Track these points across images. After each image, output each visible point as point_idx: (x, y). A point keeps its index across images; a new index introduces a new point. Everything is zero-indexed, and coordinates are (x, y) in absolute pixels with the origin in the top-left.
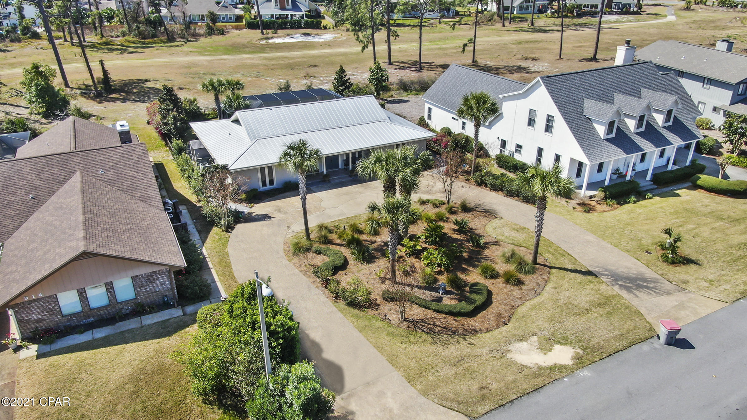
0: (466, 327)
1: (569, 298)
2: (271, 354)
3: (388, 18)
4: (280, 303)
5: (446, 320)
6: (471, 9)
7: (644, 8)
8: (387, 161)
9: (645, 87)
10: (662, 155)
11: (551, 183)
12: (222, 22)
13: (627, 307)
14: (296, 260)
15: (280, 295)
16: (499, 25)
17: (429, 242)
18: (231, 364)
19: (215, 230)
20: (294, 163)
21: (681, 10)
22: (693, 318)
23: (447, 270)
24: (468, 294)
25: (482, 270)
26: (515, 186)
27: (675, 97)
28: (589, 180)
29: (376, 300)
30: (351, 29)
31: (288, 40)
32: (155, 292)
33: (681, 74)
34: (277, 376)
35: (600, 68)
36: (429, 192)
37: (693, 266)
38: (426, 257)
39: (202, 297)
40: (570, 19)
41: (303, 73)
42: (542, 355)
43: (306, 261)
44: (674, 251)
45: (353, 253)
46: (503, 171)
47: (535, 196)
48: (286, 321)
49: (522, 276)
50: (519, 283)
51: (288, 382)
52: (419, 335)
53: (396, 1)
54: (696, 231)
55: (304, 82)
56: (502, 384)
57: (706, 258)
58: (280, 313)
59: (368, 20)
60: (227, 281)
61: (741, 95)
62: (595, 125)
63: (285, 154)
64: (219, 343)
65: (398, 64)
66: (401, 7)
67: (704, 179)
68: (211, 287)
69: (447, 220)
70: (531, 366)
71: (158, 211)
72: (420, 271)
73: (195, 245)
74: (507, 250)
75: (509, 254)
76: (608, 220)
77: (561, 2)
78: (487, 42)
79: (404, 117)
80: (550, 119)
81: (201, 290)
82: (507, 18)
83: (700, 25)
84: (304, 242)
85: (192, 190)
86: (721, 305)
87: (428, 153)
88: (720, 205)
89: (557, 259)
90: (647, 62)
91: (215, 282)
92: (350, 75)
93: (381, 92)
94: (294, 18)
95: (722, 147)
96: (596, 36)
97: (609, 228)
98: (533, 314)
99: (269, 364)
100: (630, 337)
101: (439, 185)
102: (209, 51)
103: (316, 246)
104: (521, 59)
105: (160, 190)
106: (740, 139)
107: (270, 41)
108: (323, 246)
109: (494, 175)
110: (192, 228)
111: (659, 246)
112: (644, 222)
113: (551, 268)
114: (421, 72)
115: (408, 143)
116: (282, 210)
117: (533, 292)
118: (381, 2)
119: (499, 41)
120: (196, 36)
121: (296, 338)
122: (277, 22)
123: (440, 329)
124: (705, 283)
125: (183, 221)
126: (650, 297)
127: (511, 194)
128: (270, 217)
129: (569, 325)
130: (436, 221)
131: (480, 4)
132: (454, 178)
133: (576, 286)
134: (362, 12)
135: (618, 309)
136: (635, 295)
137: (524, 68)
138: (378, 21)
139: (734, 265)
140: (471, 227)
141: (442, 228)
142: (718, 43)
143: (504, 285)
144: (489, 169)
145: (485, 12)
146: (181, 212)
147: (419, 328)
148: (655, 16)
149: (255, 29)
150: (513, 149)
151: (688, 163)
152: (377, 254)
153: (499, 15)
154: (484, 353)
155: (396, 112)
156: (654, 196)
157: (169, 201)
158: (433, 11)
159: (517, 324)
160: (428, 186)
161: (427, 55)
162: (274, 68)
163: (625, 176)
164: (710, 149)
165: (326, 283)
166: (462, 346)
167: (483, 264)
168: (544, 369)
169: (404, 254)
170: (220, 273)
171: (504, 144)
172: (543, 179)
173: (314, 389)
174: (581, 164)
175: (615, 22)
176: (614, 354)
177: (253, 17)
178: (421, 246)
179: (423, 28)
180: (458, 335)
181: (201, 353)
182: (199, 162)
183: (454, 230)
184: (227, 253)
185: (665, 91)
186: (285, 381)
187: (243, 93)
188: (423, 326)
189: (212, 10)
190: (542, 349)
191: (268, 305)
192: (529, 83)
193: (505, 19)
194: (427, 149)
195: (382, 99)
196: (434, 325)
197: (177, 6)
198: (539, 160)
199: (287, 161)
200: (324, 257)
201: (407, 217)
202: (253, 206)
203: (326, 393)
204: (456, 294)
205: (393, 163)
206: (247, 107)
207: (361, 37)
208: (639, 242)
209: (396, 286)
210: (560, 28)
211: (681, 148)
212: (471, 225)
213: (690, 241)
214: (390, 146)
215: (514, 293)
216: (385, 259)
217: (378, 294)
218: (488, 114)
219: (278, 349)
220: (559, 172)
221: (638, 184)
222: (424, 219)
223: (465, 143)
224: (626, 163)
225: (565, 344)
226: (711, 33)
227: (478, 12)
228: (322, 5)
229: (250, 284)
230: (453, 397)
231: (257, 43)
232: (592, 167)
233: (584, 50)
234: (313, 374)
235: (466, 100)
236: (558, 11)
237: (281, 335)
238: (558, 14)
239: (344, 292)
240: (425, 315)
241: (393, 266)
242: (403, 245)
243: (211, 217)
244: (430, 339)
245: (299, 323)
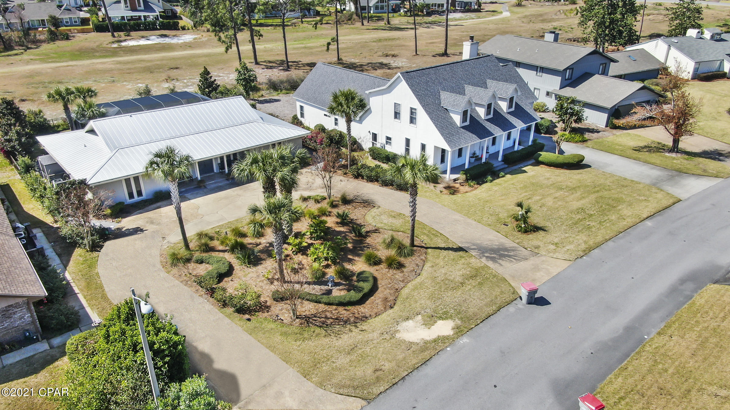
0: (357, 315)
1: (446, 274)
2: (157, 376)
3: (250, 18)
4: (162, 318)
5: (337, 311)
6: (330, 8)
7: (483, 6)
8: (263, 161)
9: (490, 78)
10: (509, 138)
11: (419, 170)
12: (66, 26)
13: (494, 276)
14: (175, 270)
15: (161, 310)
16: (359, 24)
17: (314, 238)
18: (112, 396)
19: (78, 252)
20: (163, 171)
21: (514, 6)
22: (547, 278)
23: (335, 263)
24: (356, 283)
25: (366, 258)
26: (389, 177)
27: (515, 86)
28: (451, 165)
29: (266, 301)
30: (211, 30)
31: (143, 42)
32: (13, 328)
33: (519, 64)
34: (166, 398)
35: (451, 62)
36: (310, 189)
37: (541, 232)
38: (313, 253)
39: (70, 326)
40: (421, 18)
41: (164, 76)
42: (427, 329)
43: (186, 271)
44: (525, 222)
45: (238, 258)
46: (377, 163)
47: (407, 184)
48: (170, 336)
49: (403, 259)
50: (400, 266)
51: (179, 402)
52: (312, 330)
53: (255, 1)
54: (543, 201)
55: (166, 85)
56: (394, 364)
57: (552, 224)
58: (163, 329)
59: (228, 21)
60: (99, 303)
61: (568, 79)
62: (452, 115)
63: (152, 163)
64: (96, 374)
65: (265, 64)
66: (261, 7)
67: (545, 155)
68: (80, 314)
69: (329, 214)
70: (418, 342)
71: (7, 237)
72: (308, 268)
73: (56, 270)
74: (387, 236)
75: (389, 240)
76: (470, 199)
77: (411, 1)
78: (349, 40)
79: (277, 117)
80: (413, 112)
81: (68, 319)
82: (365, 17)
83: (531, 19)
84: (183, 252)
85: (46, 210)
86: (567, 264)
87: (304, 150)
88: (558, 177)
89: (431, 239)
90: (489, 56)
91: (84, 308)
92: (216, 76)
93: (251, 93)
94: (148, 20)
95: (556, 127)
96: (444, 33)
97: (472, 206)
98: (415, 294)
99: (155, 387)
100: (499, 302)
101: (319, 181)
102: (53, 58)
103: (197, 255)
104: (382, 56)
105: (7, 214)
106: (570, 118)
107: (123, 44)
108: (205, 255)
109: (369, 167)
110: (50, 253)
111: (514, 218)
112: (500, 198)
113: (427, 248)
114: (289, 71)
115: (284, 142)
116: (154, 221)
117: (414, 273)
118: (240, 2)
119: (360, 39)
120: (37, 43)
121: (183, 353)
122: (129, 25)
123: (332, 320)
124: (552, 246)
125: (38, 246)
126: (511, 264)
127: (386, 184)
128: (142, 230)
129: (448, 300)
130: (319, 216)
131: (338, 4)
132: (332, 173)
133: (450, 262)
134: (221, 12)
135: (487, 279)
136: (500, 264)
137: (386, 65)
138: (239, 22)
139: (575, 227)
140: (352, 218)
141: (326, 222)
142: (546, 34)
143: (387, 270)
144: (364, 161)
145: (344, 12)
146: (35, 236)
147: (312, 323)
148: (492, 13)
149: (105, 32)
150: (384, 141)
151: (530, 143)
152: (263, 256)
153: (357, 15)
154: (375, 337)
155: (268, 112)
156: (506, 174)
157: (20, 225)
158: (294, 10)
159: (402, 306)
160: (308, 183)
161: (294, 54)
162: (130, 72)
163: (481, 158)
164: (547, 129)
165: (212, 292)
166: (354, 333)
167: (366, 252)
168: (430, 343)
169: (291, 253)
170: (89, 297)
171: (375, 137)
172: (413, 167)
173: (209, 404)
174: (443, 151)
175: (459, 20)
176: (487, 319)
177: (101, 20)
178: (307, 242)
179: (286, 28)
180: (349, 324)
181: (76, 389)
182: (51, 179)
183: (337, 223)
184: (97, 274)
185: (506, 81)
186: (176, 401)
187: (95, 101)
188: (315, 320)
189: (53, 15)
190: (426, 325)
191: (149, 323)
192: (392, 79)
193: (363, 18)
194: (304, 146)
195: (252, 100)
196: (326, 317)
197: (13, 12)
198: (407, 150)
199: (154, 170)
200: (207, 265)
201: (290, 216)
202: (120, 221)
203: (222, 406)
204: (345, 285)
205: (270, 163)
206: (103, 115)
207: (223, 38)
208: (497, 217)
209: (285, 286)
210: (413, 26)
211: (523, 130)
212: (352, 216)
213: (538, 210)
214: (266, 147)
215: (397, 276)
216: (272, 259)
217: (268, 296)
218: (358, 109)
219: (165, 368)
220: (426, 160)
221: (492, 165)
222: (308, 216)
223: (338, 139)
224: (481, 146)
225: (446, 318)
226: (539, 26)
227: (337, 11)
228: (177, 6)
229: (127, 303)
230: (348, 383)
231: (109, 46)
232: (453, 153)
233: (436, 46)
234: (206, 387)
235: (336, 97)
236: (409, 10)
237: (167, 352)
238: (410, 13)
239: (231, 299)
240: (317, 309)
241: (280, 266)
242: (289, 244)
243: (72, 238)
244: (324, 332)
245: (185, 336)
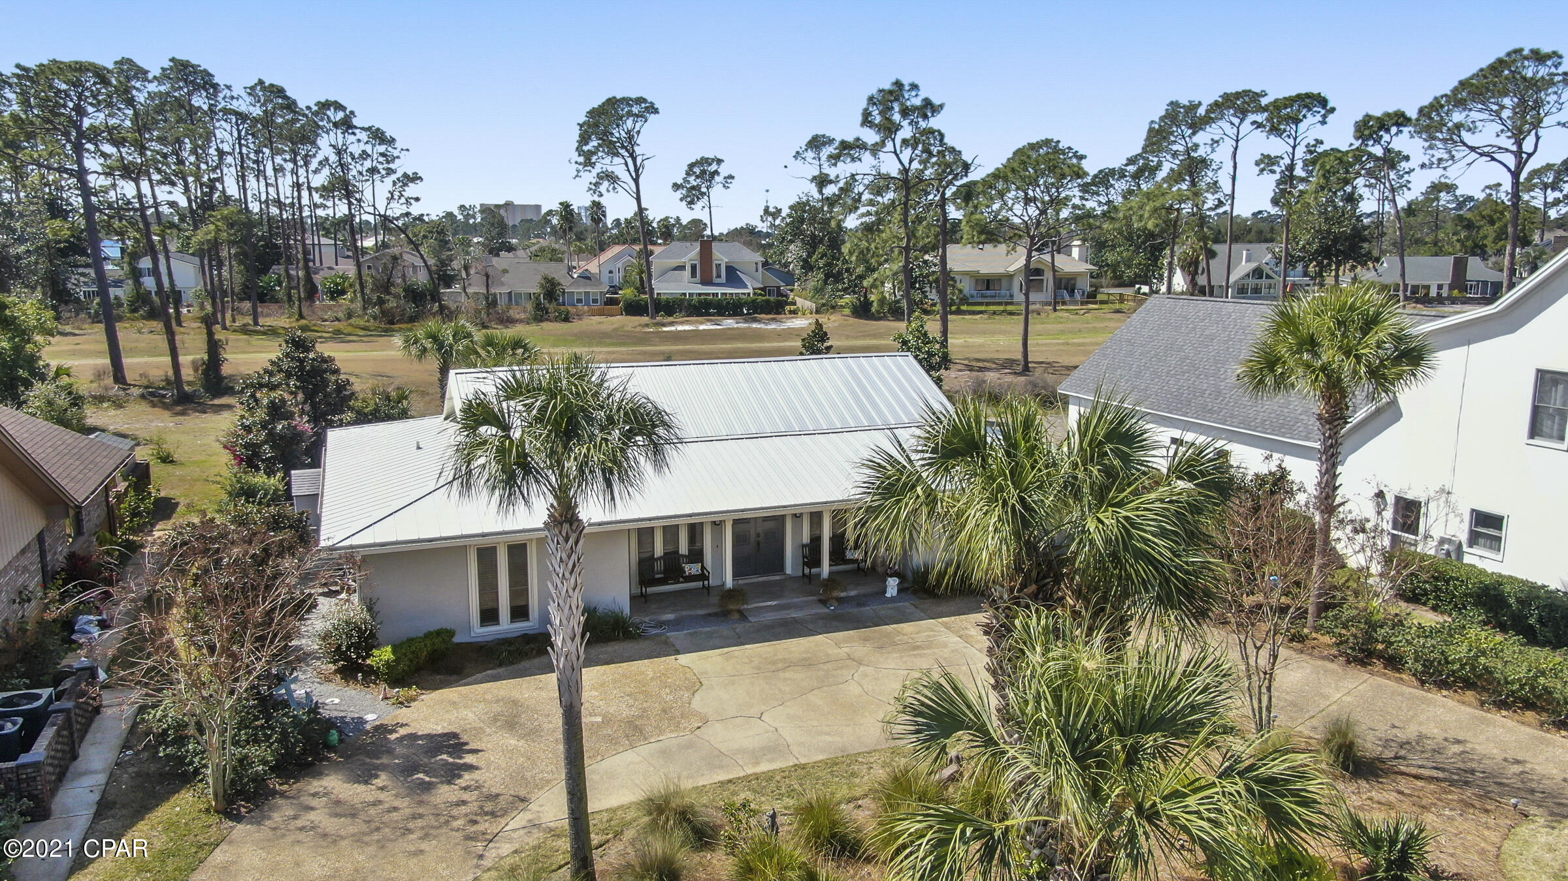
19: (173, 806)
31: (705, 327)
65: (965, 362)
107: (667, 328)
114: (1028, 375)
120: (507, 321)
122: (690, 303)
149: (641, 315)
150: (1460, 531)
161: (1037, 351)
171: (1408, 514)
202: (410, 700)
231: (637, 331)
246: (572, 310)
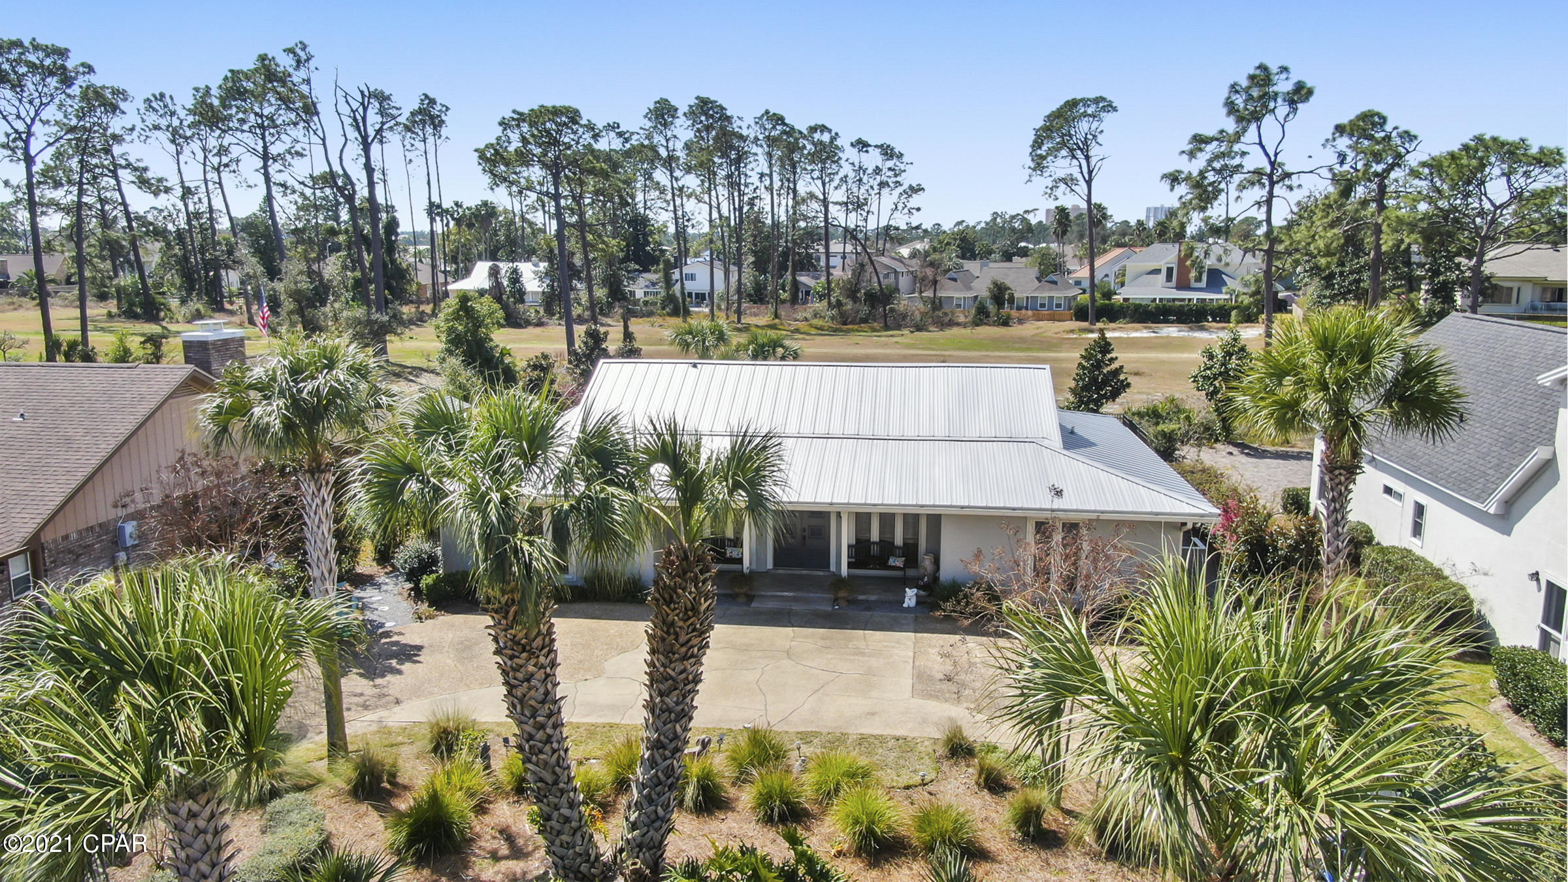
31: (1135, 335)
122: (1146, 309)
171: (1556, 605)
202: (430, 618)
246: (1014, 313)
